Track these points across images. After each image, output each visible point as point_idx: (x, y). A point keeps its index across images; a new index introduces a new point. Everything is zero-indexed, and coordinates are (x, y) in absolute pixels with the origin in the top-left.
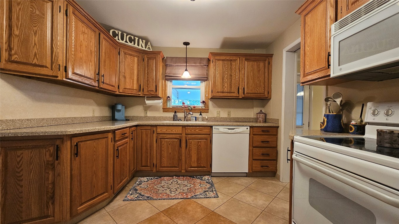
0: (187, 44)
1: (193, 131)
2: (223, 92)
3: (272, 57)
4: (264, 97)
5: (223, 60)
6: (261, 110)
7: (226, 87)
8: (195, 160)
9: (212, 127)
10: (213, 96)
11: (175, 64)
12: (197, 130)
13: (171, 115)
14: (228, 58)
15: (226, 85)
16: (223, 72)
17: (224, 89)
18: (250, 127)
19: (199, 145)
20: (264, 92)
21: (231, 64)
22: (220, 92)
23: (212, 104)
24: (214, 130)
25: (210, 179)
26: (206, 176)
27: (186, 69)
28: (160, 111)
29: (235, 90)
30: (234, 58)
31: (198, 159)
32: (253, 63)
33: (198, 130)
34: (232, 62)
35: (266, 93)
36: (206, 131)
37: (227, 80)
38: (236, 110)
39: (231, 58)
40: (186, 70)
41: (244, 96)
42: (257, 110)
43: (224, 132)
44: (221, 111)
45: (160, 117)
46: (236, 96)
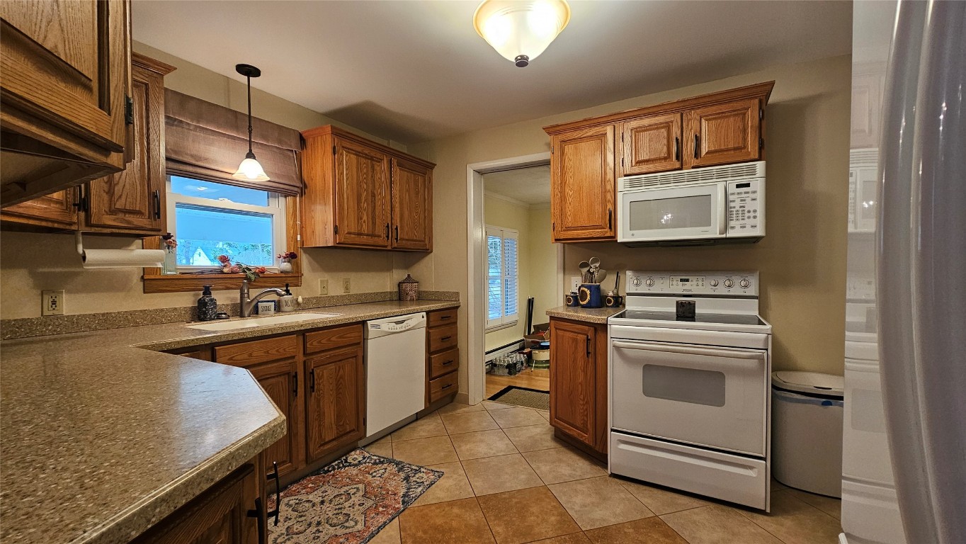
0: (249, 71)
1: (323, 341)
2: (359, 234)
3: (432, 168)
4: (424, 248)
5: (357, 154)
6: (409, 275)
7: (364, 222)
8: (333, 422)
9: (364, 323)
10: (339, 243)
11: (198, 122)
12: (333, 339)
13: (186, 301)
14: (367, 152)
15: (365, 218)
16: (359, 184)
17: (362, 226)
18: (428, 313)
19: (341, 377)
20: (425, 238)
21: (373, 166)
22: (354, 234)
23: (310, 263)
24: (372, 331)
25: (367, 455)
26: (353, 453)
27: (250, 150)
28: (129, 291)
29: (380, 230)
30: (378, 156)
31: (339, 417)
32: (409, 174)
33: (337, 338)
34: (374, 163)
35: (427, 242)
36: (353, 336)
37: (365, 205)
38: (359, 275)
39: (373, 154)
40: (250, 155)
41: (396, 245)
42: (399, 275)
43: (390, 331)
44: (330, 281)
45: (132, 313)
46: (381, 243)
